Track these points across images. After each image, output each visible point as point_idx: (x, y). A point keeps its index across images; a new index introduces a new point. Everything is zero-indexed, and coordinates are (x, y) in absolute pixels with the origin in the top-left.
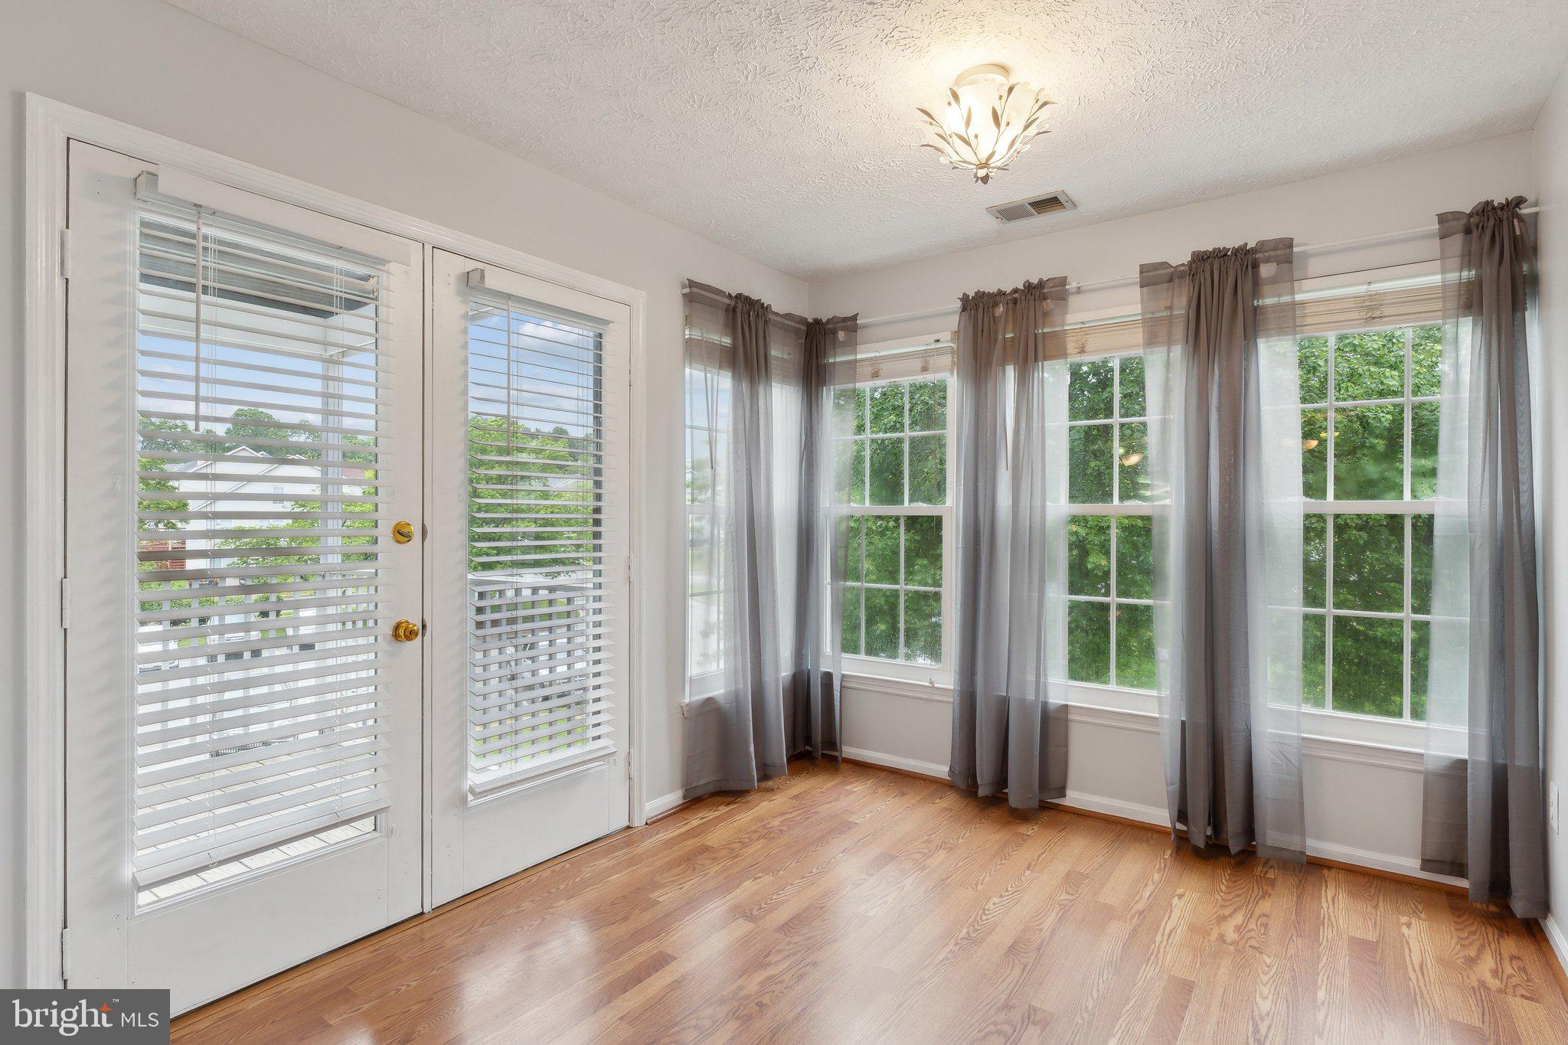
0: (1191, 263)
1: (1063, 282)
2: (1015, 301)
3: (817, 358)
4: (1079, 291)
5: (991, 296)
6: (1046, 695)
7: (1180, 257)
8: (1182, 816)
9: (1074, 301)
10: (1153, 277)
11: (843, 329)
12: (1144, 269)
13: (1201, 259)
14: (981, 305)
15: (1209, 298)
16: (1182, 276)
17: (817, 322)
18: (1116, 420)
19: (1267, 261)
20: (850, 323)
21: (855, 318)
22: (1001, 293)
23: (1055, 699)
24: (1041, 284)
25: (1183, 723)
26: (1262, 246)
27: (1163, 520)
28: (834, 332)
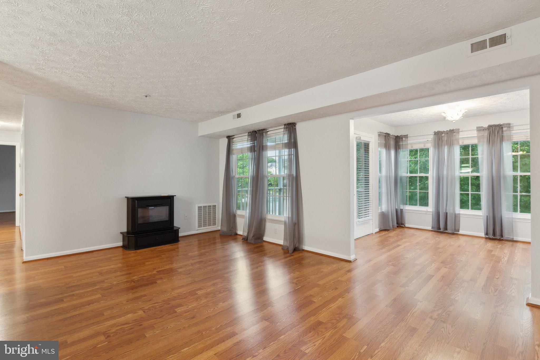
0: (488, 127)
1: (459, 129)
2: (447, 133)
3: (398, 143)
4: (462, 131)
5: (441, 132)
6: (455, 212)
7: (486, 125)
8: (487, 234)
9: (461, 133)
10: (480, 129)
11: (404, 137)
12: (477, 128)
13: (490, 126)
14: (439, 134)
15: (492, 134)
16: (486, 129)
17: (398, 136)
18: (470, 157)
19: (505, 127)
20: (406, 136)
21: (407, 135)
22: (444, 131)
23: (457, 212)
24: (453, 130)
25: (487, 216)
26: (504, 124)
27: (482, 176)
28: (402, 138)
